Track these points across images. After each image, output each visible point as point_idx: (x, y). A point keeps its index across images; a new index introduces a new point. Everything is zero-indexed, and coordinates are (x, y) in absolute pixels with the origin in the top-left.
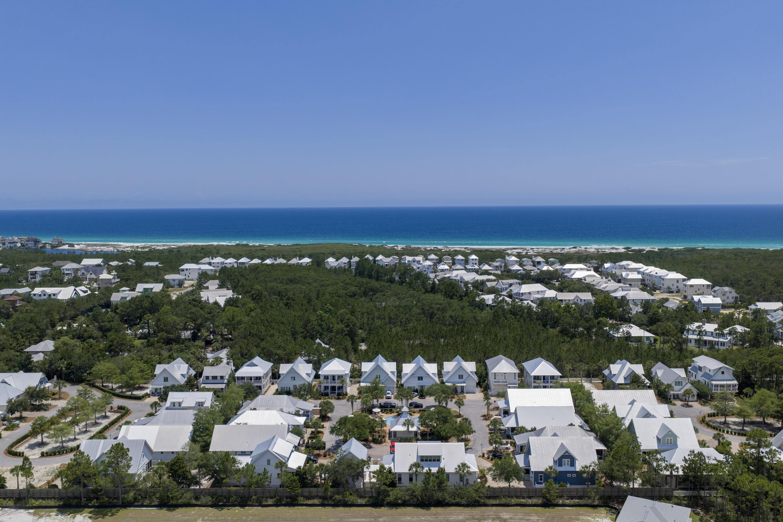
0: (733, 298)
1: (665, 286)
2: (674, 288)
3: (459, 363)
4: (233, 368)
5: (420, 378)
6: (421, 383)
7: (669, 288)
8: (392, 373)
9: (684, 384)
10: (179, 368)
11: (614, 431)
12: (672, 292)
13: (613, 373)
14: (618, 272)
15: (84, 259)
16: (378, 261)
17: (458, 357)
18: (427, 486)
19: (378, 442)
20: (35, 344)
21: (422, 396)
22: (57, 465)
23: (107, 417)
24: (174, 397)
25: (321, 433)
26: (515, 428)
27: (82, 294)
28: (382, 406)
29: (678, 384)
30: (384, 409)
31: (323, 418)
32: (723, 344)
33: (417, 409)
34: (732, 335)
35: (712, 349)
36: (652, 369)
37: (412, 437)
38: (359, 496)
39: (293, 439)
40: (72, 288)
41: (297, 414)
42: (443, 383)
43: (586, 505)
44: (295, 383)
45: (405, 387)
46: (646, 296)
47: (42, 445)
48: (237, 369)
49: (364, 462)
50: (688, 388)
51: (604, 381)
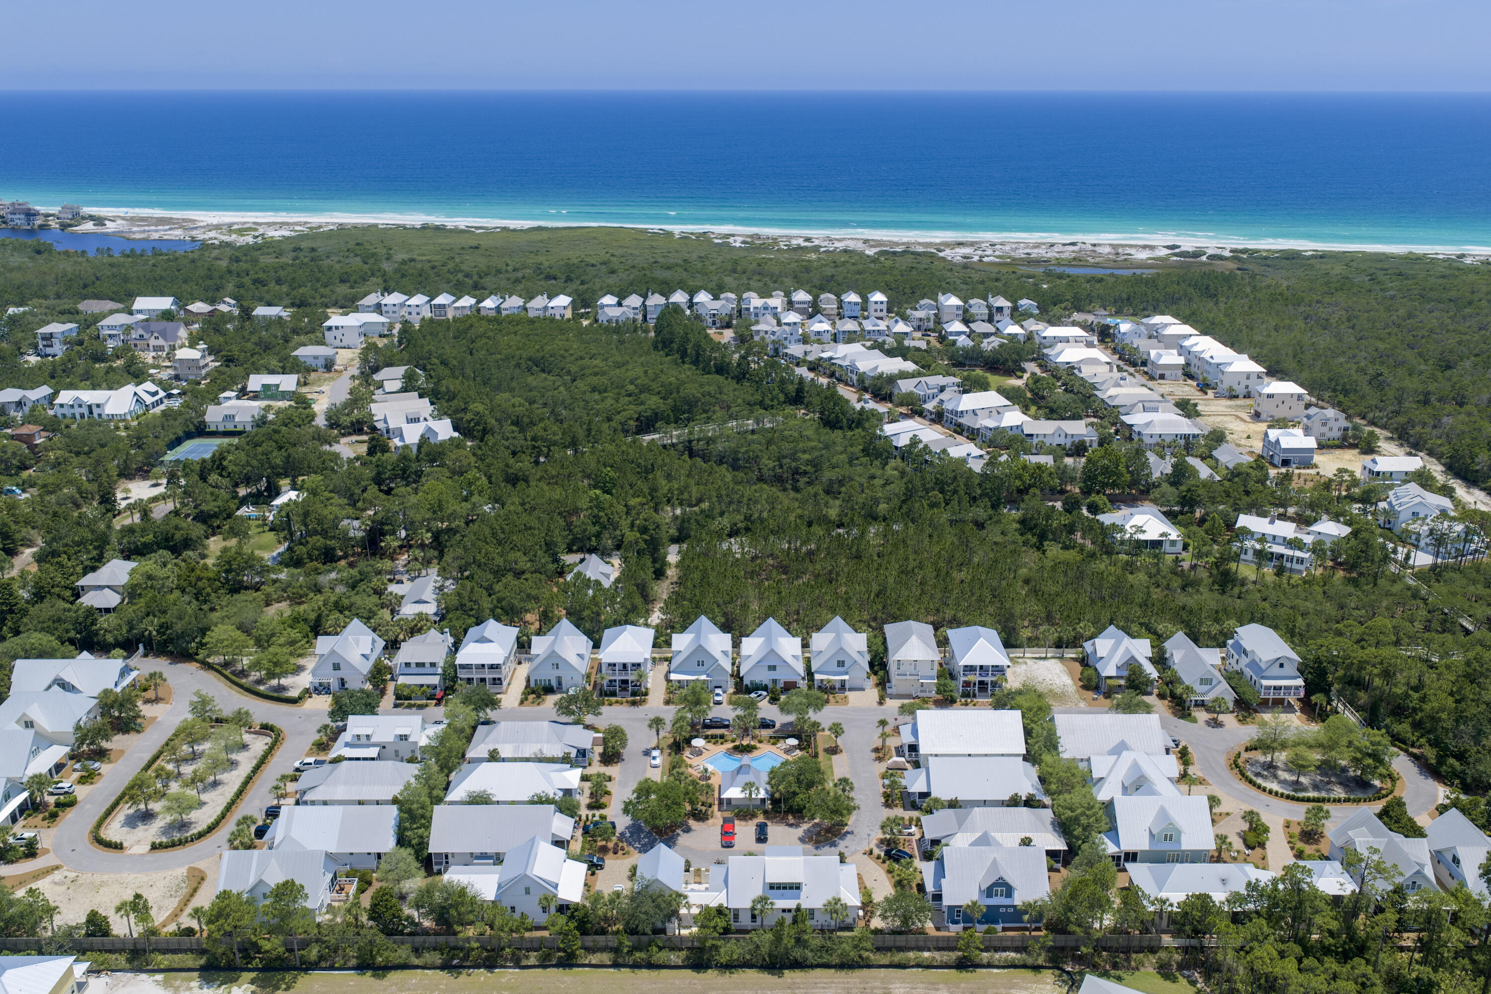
0: (1339, 429)
1: (1226, 385)
2: (1240, 390)
3: (838, 638)
4: (451, 640)
5: (772, 668)
6: (773, 675)
7: (1231, 389)
8: (725, 653)
9: (1214, 683)
10: (357, 642)
11: (1084, 820)
12: (1236, 397)
13: (1099, 655)
14: (1142, 344)
15: (138, 299)
16: (697, 304)
17: (838, 620)
18: (778, 938)
19: (701, 817)
20: (94, 569)
21: (774, 700)
22: (181, 871)
23: (244, 747)
24: (357, 725)
25: (608, 793)
26: (925, 795)
27: (149, 400)
28: (707, 726)
29: (1204, 681)
30: (710, 732)
31: (610, 757)
32: (1301, 561)
33: (766, 733)
34: (1317, 549)
35: (1280, 571)
36: (1167, 645)
37: (755, 807)
38: (672, 949)
39: (563, 826)
40: (129, 390)
41: (565, 759)
42: (810, 674)
43: (1024, 966)
44: (558, 673)
45: (746, 681)
46: (1185, 426)
47: (147, 816)
48: (456, 646)
49: (679, 895)
50: (1223, 691)
51: (1084, 661)
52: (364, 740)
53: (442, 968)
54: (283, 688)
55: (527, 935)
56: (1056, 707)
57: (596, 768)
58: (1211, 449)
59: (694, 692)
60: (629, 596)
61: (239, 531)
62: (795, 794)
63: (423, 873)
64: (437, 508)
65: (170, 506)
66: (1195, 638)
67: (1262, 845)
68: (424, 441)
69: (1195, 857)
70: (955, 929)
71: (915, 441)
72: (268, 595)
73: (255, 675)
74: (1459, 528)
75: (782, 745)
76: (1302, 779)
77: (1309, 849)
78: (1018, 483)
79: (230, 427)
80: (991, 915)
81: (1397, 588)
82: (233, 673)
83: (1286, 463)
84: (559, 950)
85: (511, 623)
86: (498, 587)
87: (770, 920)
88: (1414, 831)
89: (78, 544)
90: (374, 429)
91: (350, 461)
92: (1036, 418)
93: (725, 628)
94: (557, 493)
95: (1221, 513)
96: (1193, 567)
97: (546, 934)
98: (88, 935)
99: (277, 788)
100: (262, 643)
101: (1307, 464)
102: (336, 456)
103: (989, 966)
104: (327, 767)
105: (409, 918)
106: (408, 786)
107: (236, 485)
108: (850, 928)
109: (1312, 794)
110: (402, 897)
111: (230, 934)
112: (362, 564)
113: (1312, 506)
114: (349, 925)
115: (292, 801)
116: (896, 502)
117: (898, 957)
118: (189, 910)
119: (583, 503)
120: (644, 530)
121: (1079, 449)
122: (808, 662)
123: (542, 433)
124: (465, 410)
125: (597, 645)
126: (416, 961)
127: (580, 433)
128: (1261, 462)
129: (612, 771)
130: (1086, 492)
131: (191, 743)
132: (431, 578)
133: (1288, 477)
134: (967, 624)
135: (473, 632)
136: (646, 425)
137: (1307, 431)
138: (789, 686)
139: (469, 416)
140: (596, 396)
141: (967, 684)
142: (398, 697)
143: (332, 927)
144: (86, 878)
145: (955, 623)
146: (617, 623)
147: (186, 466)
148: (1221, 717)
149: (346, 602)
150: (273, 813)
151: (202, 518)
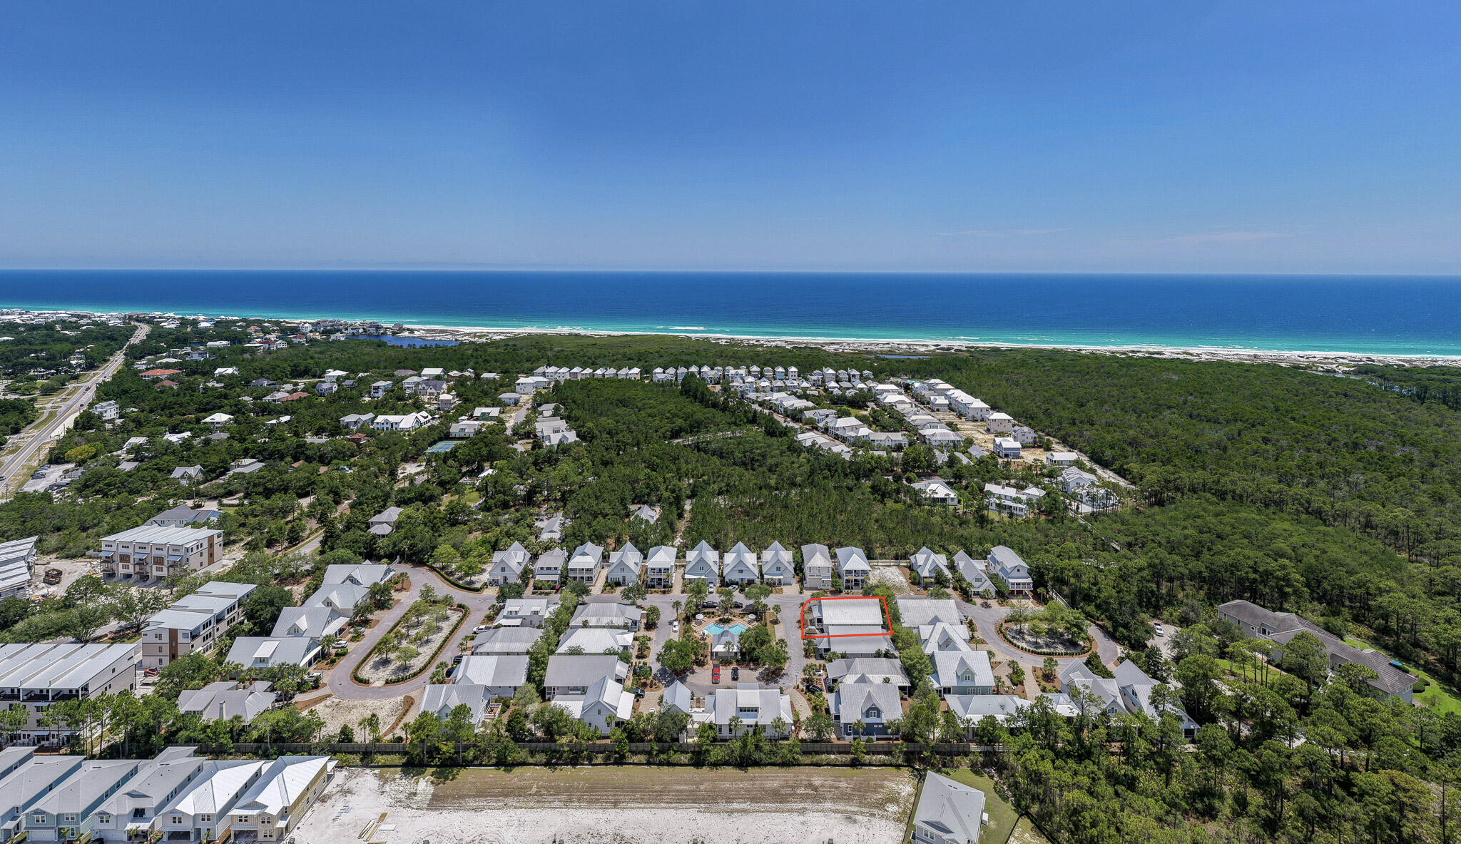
0: (1032, 438)
1: (970, 415)
2: (978, 417)
3: (777, 554)
4: (567, 554)
5: (741, 571)
6: (741, 576)
7: (973, 417)
8: (715, 563)
9: (983, 581)
10: (516, 555)
11: (918, 667)
12: (976, 421)
13: (918, 564)
14: (926, 393)
15: (425, 369)
16: (703, 372)
17: (776, 543)
18: (745, 746)
19: (701, 664)
20: (380, 512)
21: (742, 591)
22: (400, 698)
23: (447, 618)
24: (512, 605)
25: (648, 648)
26: (827, 650)
27: (423, 420)
28: (704, 607)
29: (978, 580)
30: (706, 610)
31: (650, 626)
32: (1021, 510)
33: (737, 611)
34: (1029, 503)
35: (1011, 515)
36: (955, 558)
37: (732, 657)
38: (682, 752)
39: (621, 669)
40: (414, 415)
41: (625, 627)
42: (762, 575)
43: (891, 765)
44: (623, 574)
45: (727, 580)
46: (952, 436)
47: (386, 662)
48: (569, 557)
49: (688, 715)
50: (988, 585)
51: (911, 568)
52: (514, 615)
53: (545, 765)
54: (472, 582)
55: (597, 742)
56: (898, 595)
57: (642, 633)
58: (968, 448)
59: (698, 586)
60: (664, 529)
61: (459, 492)
62: (754, 649)
63: (540, 699)
64: (564, 479)
65: (425, 477)
66: (970, 554)
67: (1022, 683)
68: (561, 442)
69: (983, 691)
70: (848, 739)
71: (814, 444)
72: (471, 528)
73: (458, 574)
74: (1102, 491)
75: (746, 618)
76: (1039, 640)
77: (1048, 686)
78: (869, 466)
79: (462, 435)
80: (869, 730)
81: (1074, 525)
82: (446, 573)
83: (1006, 456)
84: (616, 752)
85: (600, 544)
86: (594, 523)
87: (740, 733)
88: (1107, 675)
89: (374, 498)
90: (536, 436)
91: (522, 453)
92: (876, 431)
93: (716, 547)
94: (628, 471)
95: (976, 483)
96: (965, 513)
97: (608, 741)
98: (339, 741)
99: (462, 644)
100: (464, 555)
101: (1018, 456)
102: (515, 450)
103: (870, 765)
104: (491, 631)
105: (529, 730)
106: (536, 643)
107: (461, 466)
108: (787, 739)
109: (1046, 650)
110: (526, 716)
111: (422, 741)
112: (523, 510)
113: (1023, 479)
114: (493, 734)
115: (469, 652)
116: (806, 476)
117: (817, 758)
118: (401, 725)
119: (642, 477)
120: (673, 491)
121: (899, 448)
122: (760, 567)
123: (622, 438)
124: (583, 426)
125: (645, 558)
126: (531, 760)
127: (642, 438)
128: (994, 455)
129: (651, 634)
130: (905, 471)
131: (417, 616)
132: (559, 517)
133: (1008, 463)
134: (846, 546)
135: (579, 549)
136: (676, 434)
137: (1015, 439)
138: (750, 582)
139: (585, 429)
140: (651, 419)
141: (848, 581)
142: (535, 588)
143: (483, 737)
144: (345, 702)
145: (840, 545)
146: (656, 544)
147: (437, 455)
148: (989, 602)
149: (512, 532)
150: (458, 661)
151: (442, 484)
